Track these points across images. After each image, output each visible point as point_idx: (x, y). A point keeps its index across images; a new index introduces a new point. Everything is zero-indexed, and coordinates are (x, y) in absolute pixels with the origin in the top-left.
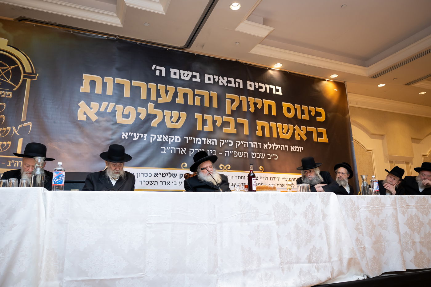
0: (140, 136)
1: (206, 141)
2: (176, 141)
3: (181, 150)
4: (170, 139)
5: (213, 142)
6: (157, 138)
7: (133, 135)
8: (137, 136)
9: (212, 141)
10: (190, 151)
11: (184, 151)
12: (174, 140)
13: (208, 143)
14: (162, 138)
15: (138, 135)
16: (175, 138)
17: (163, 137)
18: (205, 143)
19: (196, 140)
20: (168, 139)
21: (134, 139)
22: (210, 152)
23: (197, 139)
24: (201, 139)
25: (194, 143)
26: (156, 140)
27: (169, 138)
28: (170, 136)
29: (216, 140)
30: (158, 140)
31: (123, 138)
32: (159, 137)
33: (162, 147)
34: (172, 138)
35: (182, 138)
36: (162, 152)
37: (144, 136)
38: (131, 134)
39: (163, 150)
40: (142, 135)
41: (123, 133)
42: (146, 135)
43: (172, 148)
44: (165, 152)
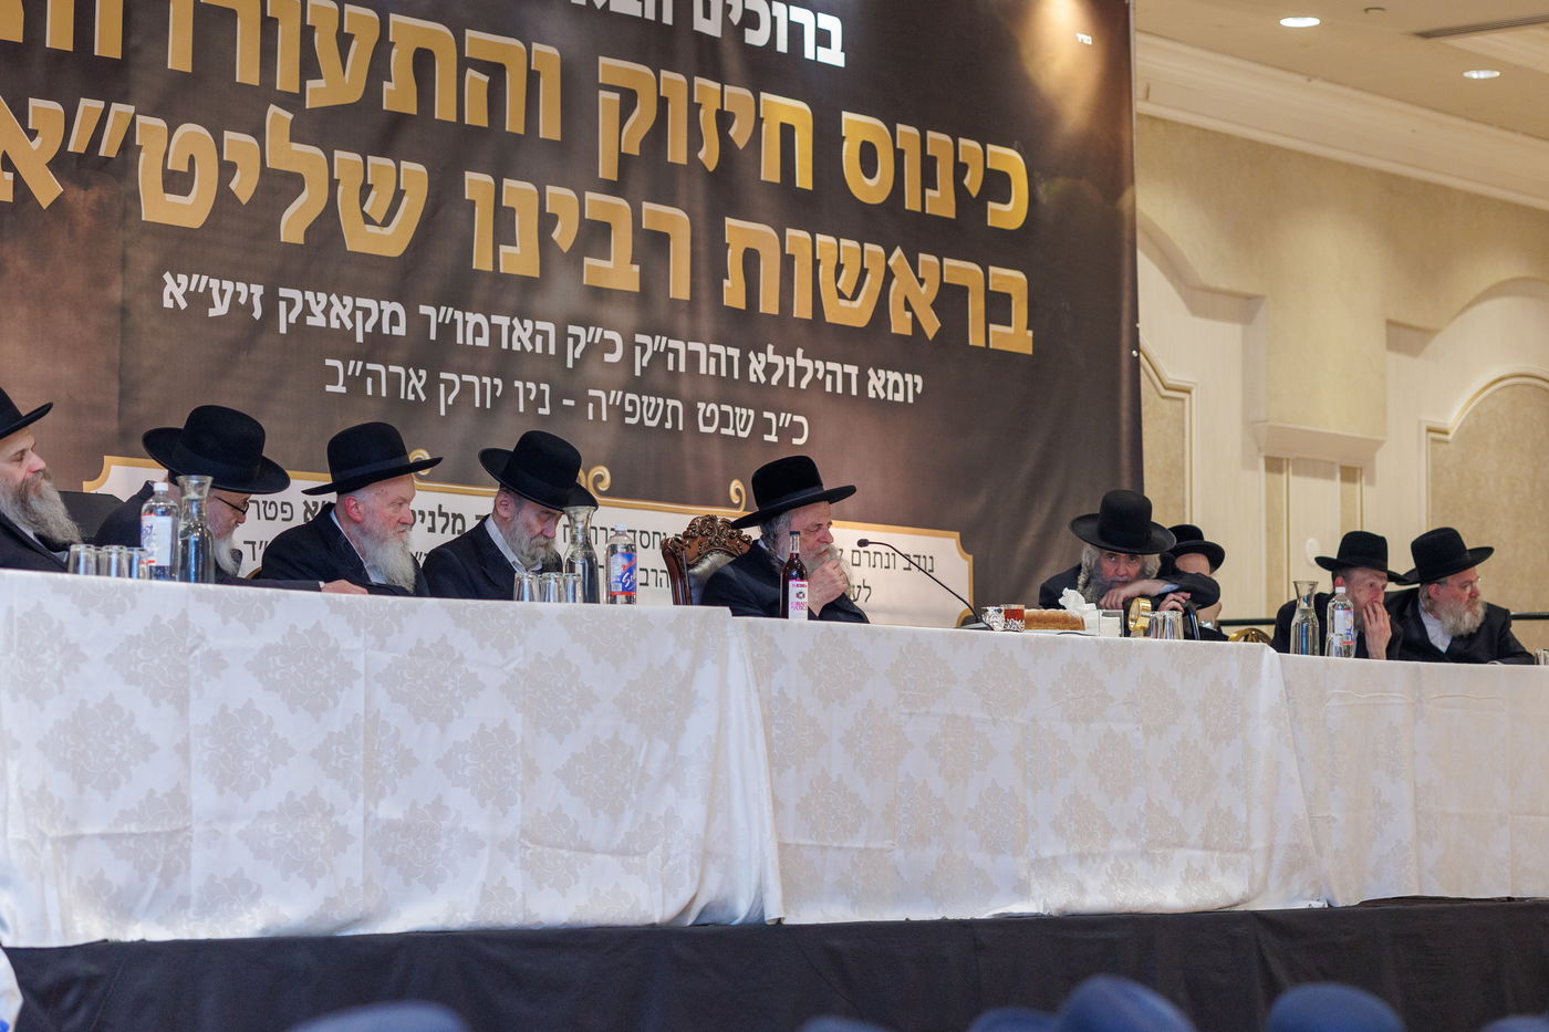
0: (236, 294)
1: (511, 329)
2: (386, 330)
3: (408, 378)
4: (359, 314)
5: (539, 339)
6: (307, 311)
7: (208, 289)
8: (222, 292)
9: (535, 332)
10: (442, 386)
11: (419, 387)
12: (378, 324)
13: (516, 347)
14: (326, 312)
15: (228, 285)
16: (381, 312)
17: (329, 305)
18: (505, 345)
19: (465, 323)
21: (212, 313)
22: (527, 392)
23: (473, 318)
24: (489, 320)
25: (460, 340)
26: (302, 317)
27: (355, 308)
28: (361, 302)
29: (550, 327)
30: (310, 321)
31: (168, 303)
32: (314, 308)
33: (329, 362)
34: (367, 313)
35: (412, 313)
36: (329, 388)
37: (250, 295)
38: (200, 282)
39: (332, 375)
40: (241, 287)
41: (167, 277)
42: (258, 290)
43: (370, 366)
44: (340, 389)
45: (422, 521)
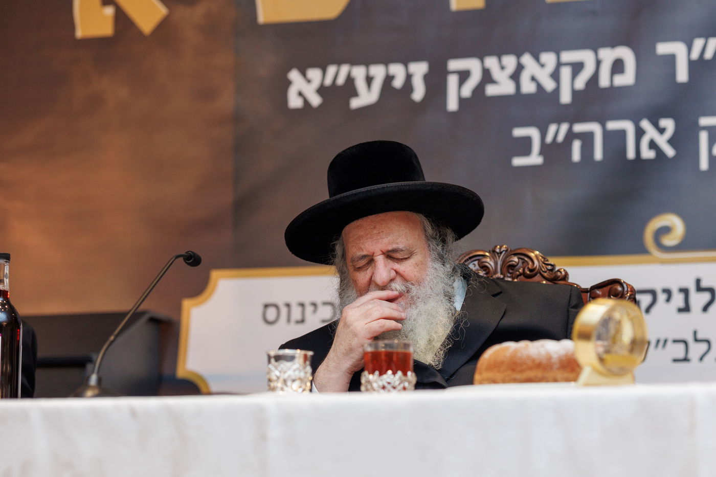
0: (389, 79)
2: (604, 82)
3: (640, 133)
4: (566, 72)
6: (487, 77)
7: (350, 80)
8: (369, 80)
10: (704, 137)
11: (662, 141)
12: (595, 78)
14: (516, 77)
15: (378, 72)
16: (598, 63)
17: (520, 68)
20: (555, 76)
21: (355, 103)
26: (479, 90)
27: (559, 65)
28: (568, 56)
30: (491, 90)
31: (295, 102)
32: (496, 73)
33: (518, 132)
34: (577, 68)
35: (644, 55)
36: (518, 161)
37: (409, 77)
38: (337, 74)
39: (524, 147)
40: (397, 70)
41: (294, 75)
42: (419, 69)
43: (579, 128)
44: (535, 159)
45: (668, 300)
